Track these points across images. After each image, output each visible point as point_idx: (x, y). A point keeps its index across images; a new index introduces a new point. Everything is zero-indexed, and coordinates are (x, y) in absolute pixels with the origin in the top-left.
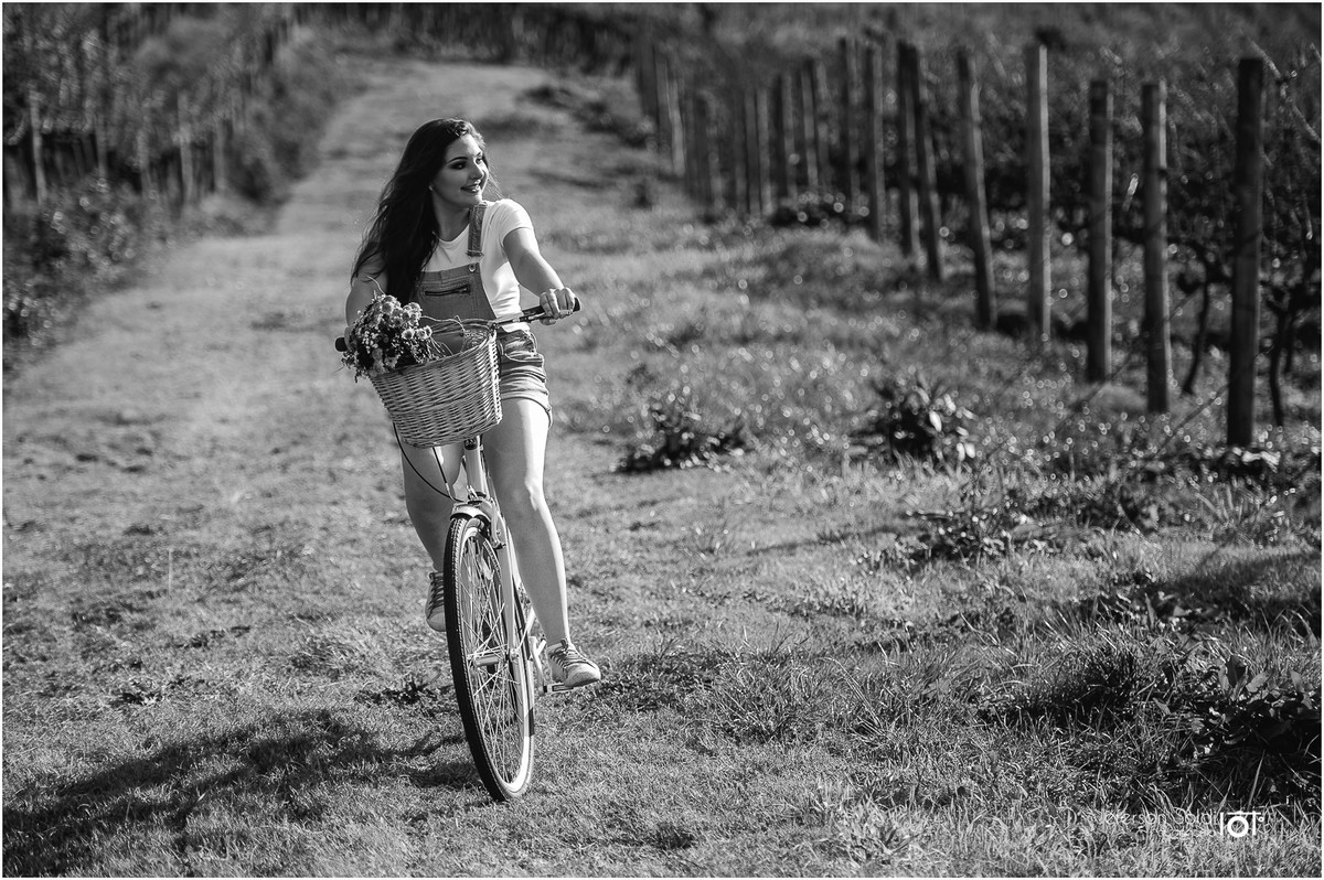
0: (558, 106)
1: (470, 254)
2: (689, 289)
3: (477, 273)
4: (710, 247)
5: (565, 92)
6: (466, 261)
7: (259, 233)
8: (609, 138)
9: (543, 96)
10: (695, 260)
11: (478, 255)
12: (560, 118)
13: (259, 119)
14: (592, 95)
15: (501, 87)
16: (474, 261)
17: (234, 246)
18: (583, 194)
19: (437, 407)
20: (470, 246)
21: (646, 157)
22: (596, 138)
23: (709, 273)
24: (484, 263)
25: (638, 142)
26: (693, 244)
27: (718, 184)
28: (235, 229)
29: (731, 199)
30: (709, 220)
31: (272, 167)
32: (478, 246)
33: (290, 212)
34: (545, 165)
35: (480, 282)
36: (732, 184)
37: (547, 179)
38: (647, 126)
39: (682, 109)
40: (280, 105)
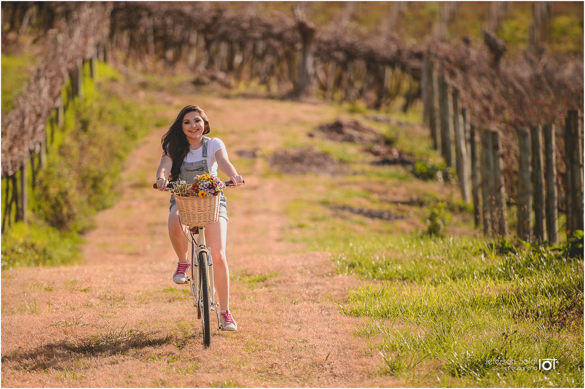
0: (350, 139)
1: (203, 156)
2: (486, 317)
3: (206, 163)
4: (507, 277)
5: (356, 126)
6: (202, 159)
7: (65, 261)
8: (401, 170)
9: (335, 128)
10: (493, 288)
11: (206, 157)
12: (352, 151)
13: (63, 151)
14: (383, 129)
15: (296, 121)
16: (204, 159)
17: (44, 272)
18: (377, 223)
19: (200, 212)
20: (203, 153)
21: (433, 189)
22: (387, 170)
23: (504, 301)
24: (209, 160)
25: (428, 175)
26: (487, 273)
27: (510, 216)
28: (44, 257)
29: (521, 230)
30: (502, 250)
31: (76, 197)
32: (206, 154)
33: (93, 240)
34: (337, 196)
35: (207, 167)
36: (523, 216)
37: (341, 209)
38: (436, 159)
39: (471, 141)
40: (84, 137)
